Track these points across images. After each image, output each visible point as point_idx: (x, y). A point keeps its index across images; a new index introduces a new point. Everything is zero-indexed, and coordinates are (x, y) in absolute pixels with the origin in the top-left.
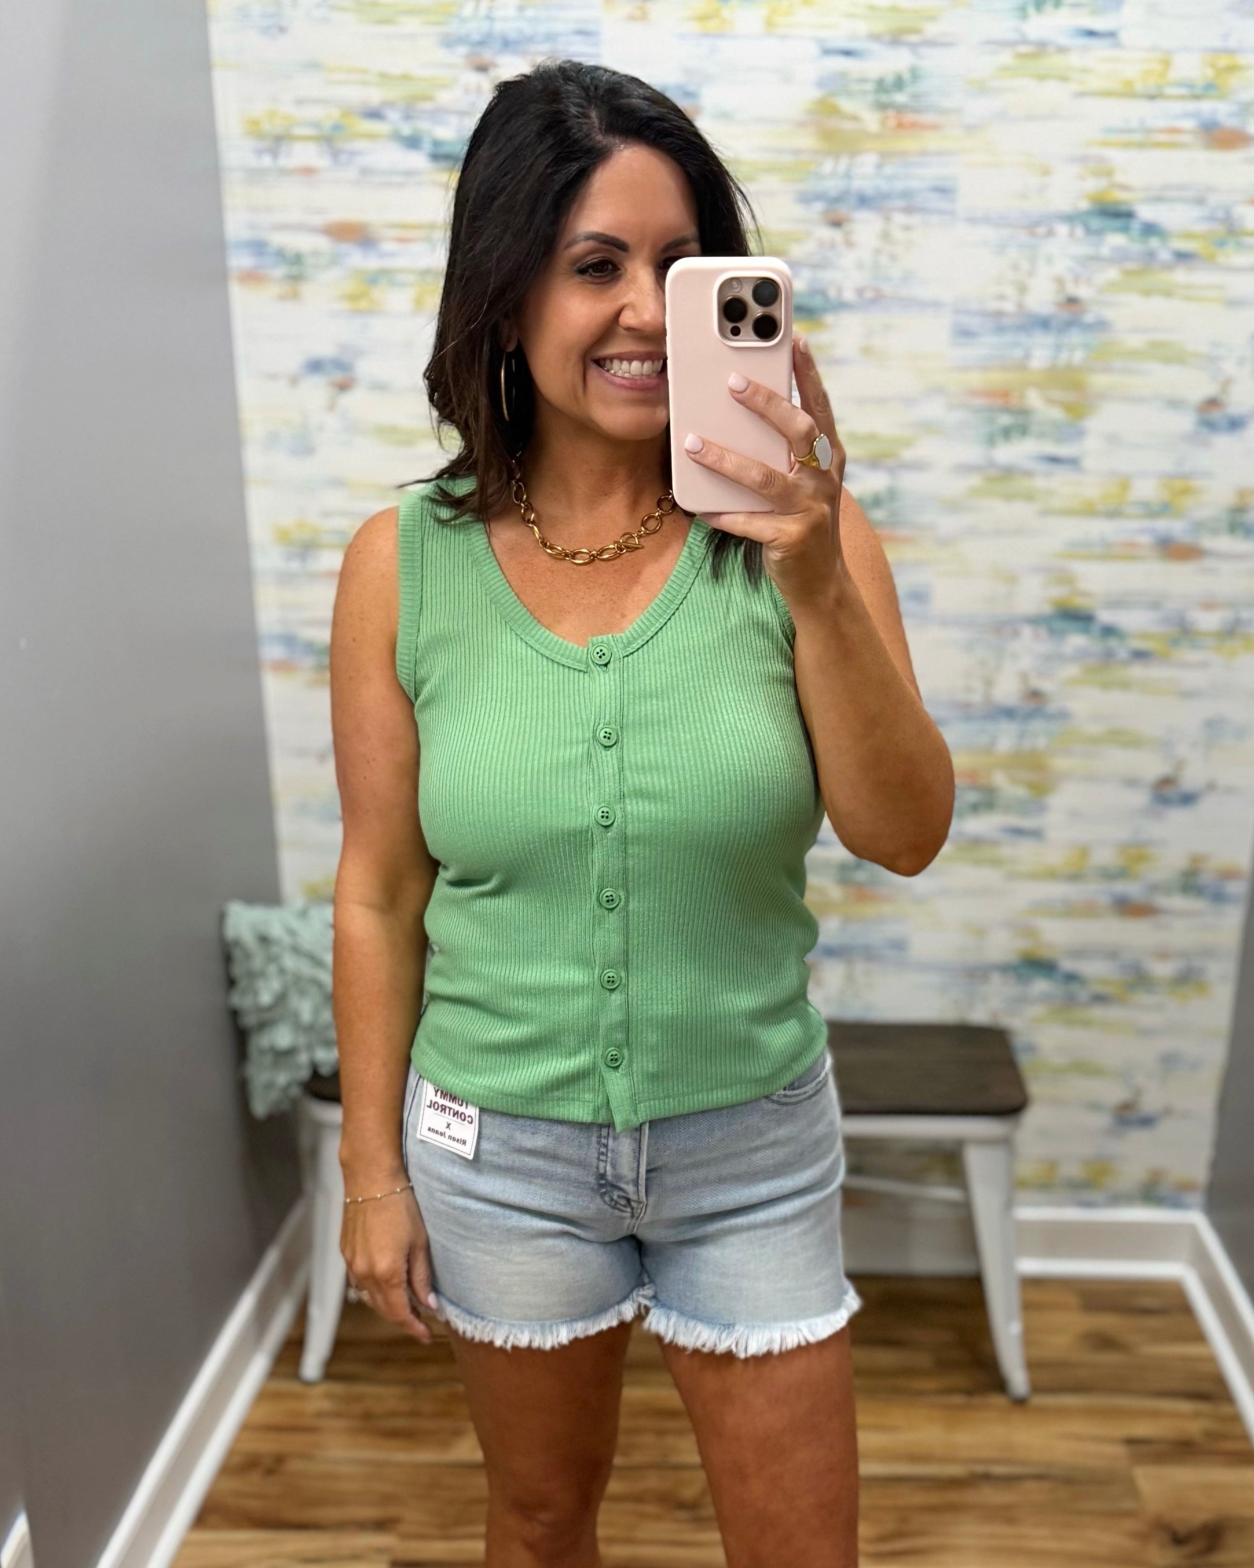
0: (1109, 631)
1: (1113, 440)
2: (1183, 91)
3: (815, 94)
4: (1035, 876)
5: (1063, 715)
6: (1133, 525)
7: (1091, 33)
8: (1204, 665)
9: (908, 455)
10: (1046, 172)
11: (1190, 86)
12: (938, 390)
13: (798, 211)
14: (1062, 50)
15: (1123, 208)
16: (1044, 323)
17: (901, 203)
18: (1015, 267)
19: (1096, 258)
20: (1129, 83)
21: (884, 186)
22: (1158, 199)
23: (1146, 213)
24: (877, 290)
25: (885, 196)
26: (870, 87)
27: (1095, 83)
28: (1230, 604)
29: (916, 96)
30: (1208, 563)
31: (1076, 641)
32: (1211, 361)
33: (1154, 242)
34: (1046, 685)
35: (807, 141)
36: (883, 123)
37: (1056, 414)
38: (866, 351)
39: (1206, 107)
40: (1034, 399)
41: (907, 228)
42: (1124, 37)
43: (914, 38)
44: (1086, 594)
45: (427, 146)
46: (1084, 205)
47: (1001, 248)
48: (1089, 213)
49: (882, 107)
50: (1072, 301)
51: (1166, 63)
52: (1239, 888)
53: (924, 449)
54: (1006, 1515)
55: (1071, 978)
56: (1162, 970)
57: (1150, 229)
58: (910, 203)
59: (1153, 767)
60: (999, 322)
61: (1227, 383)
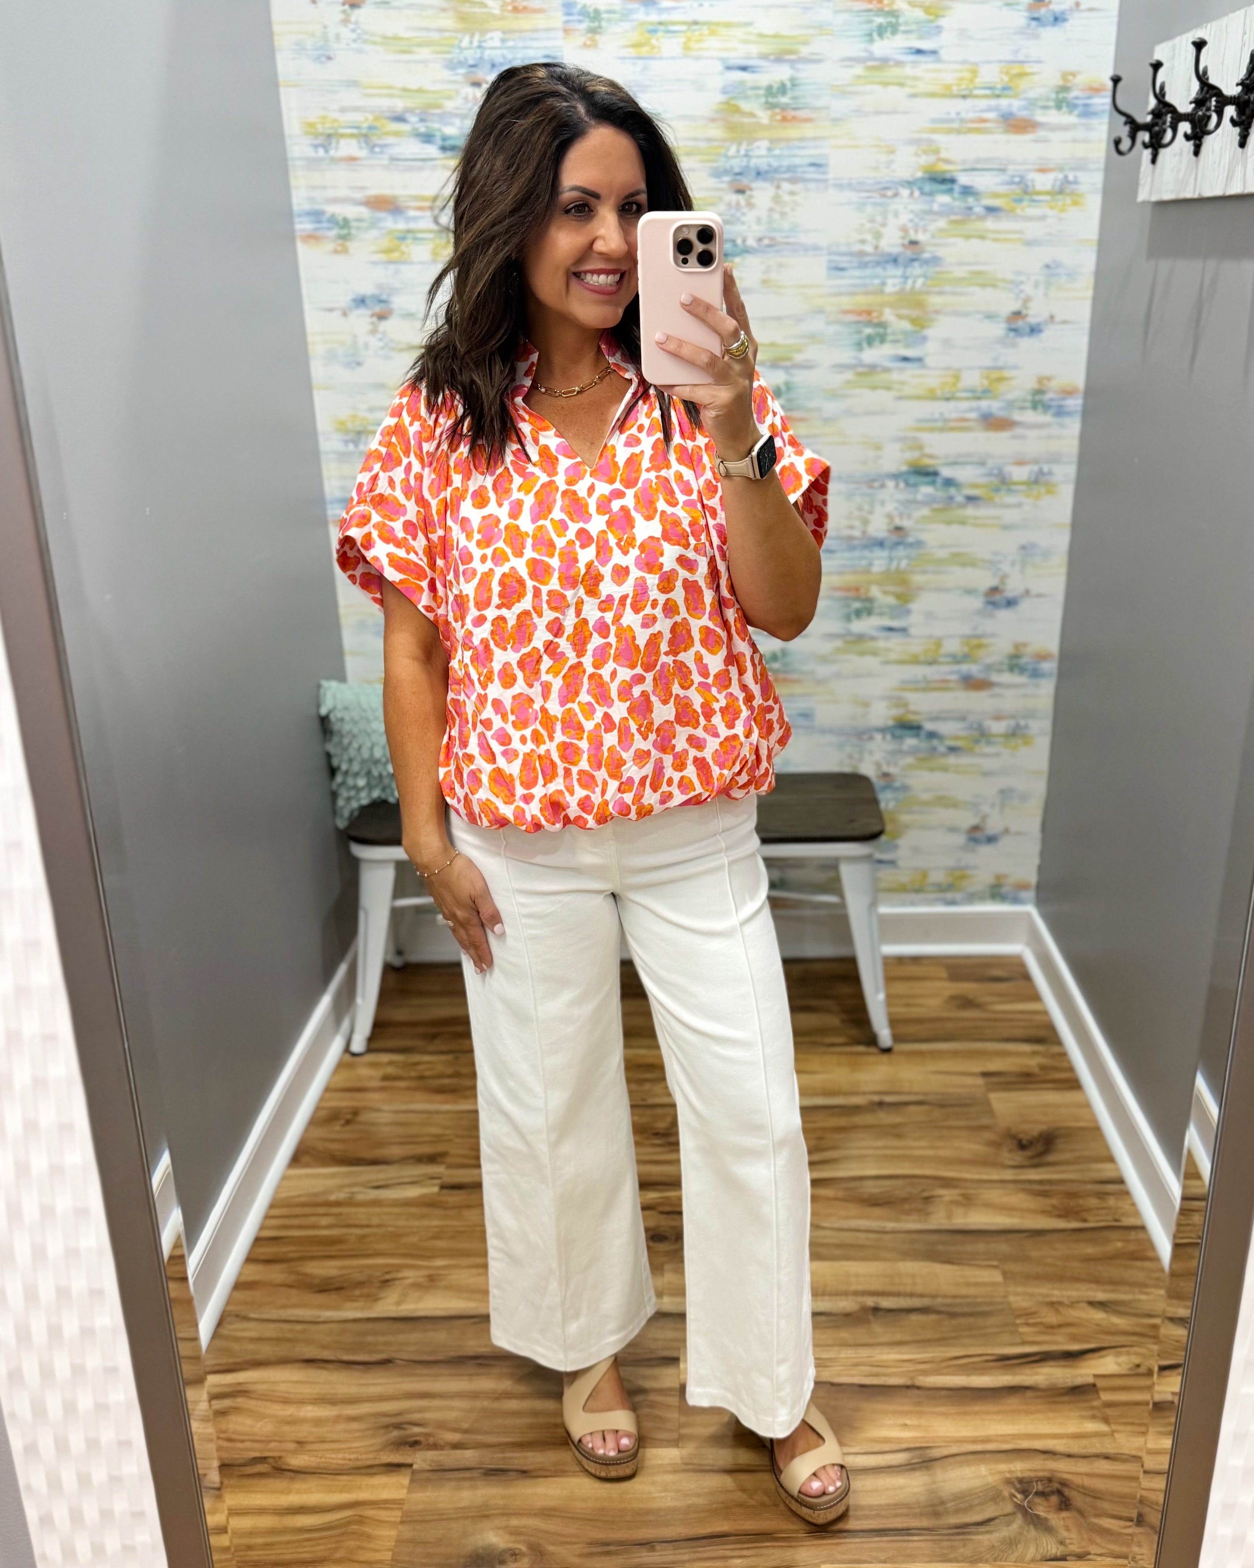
0: (949, 483)
1: (947, 343)
2: (988, 92)
3: (722, 98)
4: (902, 662)
5: (919, 544)
6: (965, 405)
7: (919, 52)
8: (1019, 505)
9: (799, 358)
10: (891, 151)
11: (992, 88)
12: (819, 311)
13: (712, 182)
14: (899, 64)
15: (948, 176)
16: (895, 260)
17: (787, 176)
18: (872, 220)
19: (930, 212)
20: (948, 87)
21: (775, 164)
22: (973, 170)
23: (964, 179)
24: (772, 239)
25: (776, 170)
26: (762, 92)
27: (922, 87)
28: (1036, 462)
29: (794, 98)
30: (1019, 431)
31: (926, 490)
32: (1015, 285)
33: (971, 200)
34: (905, 523)
35: (716, 132)
36: (772, 118)
37: (906, 325)
38: (765, 282)
39: (1004, 102)
40: (888, 315)
41: (792, 193)
42: (943, 54)
43: (793, 57)
44: (931, 456)
45: (440, 142)
46: (919, 174)
47: (861, 206)
48: (923, 179)
49: (771, 106)
50: (913, 243)
51: (974, 73)
52: (1050, 666)
53: (811, 353)
54: (895, 1132)
55: (932, 735)
56: (998, 727)
57: (967, 191)
58: (794, 175)
59: (985, 580)
60: (862, 260)
61: (1027, 300)
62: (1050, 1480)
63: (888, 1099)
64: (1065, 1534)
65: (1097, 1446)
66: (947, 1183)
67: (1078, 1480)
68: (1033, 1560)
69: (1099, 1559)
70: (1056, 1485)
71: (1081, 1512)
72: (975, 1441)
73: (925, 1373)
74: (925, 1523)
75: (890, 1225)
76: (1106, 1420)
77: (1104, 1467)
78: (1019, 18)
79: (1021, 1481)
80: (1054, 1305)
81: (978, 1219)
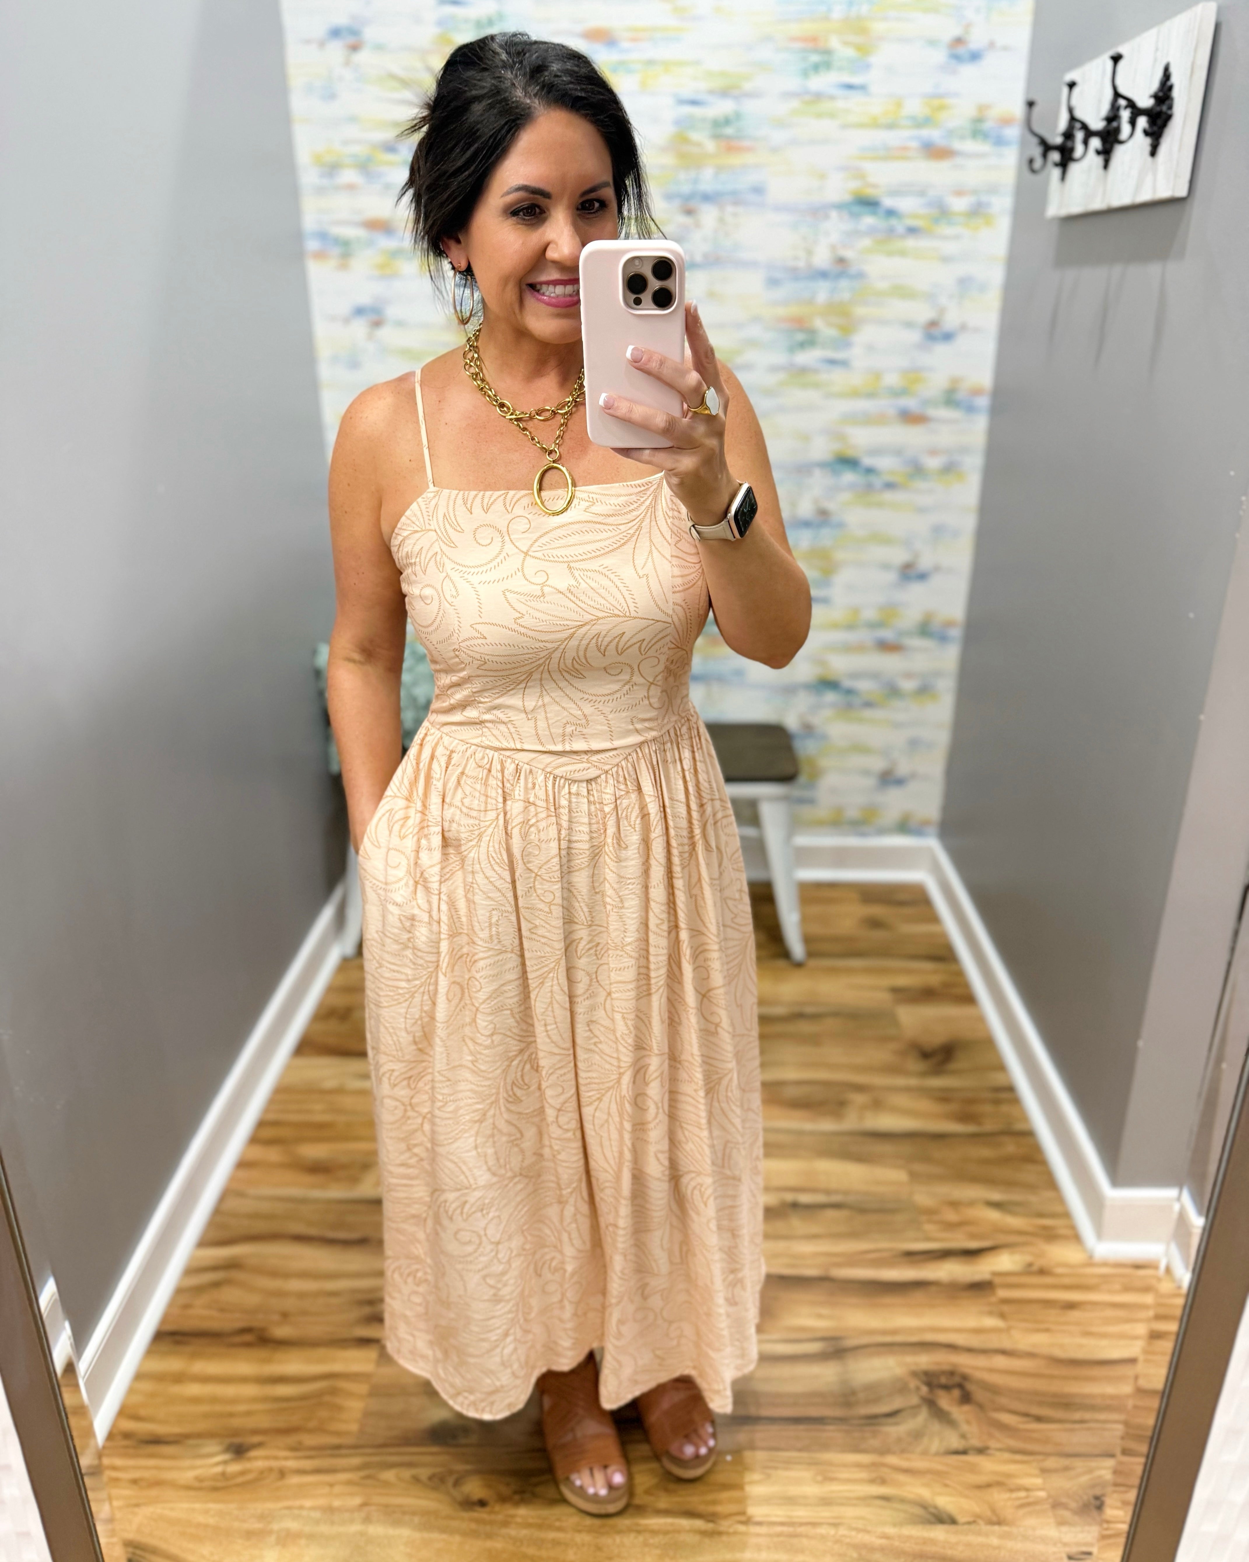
0: (870, 471)
1: (870, 348)
2: (910, 123)
3: (673, 129)
4: (825, 627)
5: (841, 525)
6: (884, 402)
7: (849, 87)
8: (931, 491)
9: (740, 360)
10: (823, 176)
11: (913, 118)
12: (756, 319)
14: (832, 98)
15: (873, 199)
16: (823, 275)
17: (731, 199)
18: (805, 239)
19: (857, 232)
20: (875, 118)
21: (721, 188)
22: (895, 193)
23: (888, 202)
24: (716, 255)
25: (721, 194)
26: (710, 124)
27: (853, 119)
28: (948, 452)
29: (738, 129)
30: (932, 426)
31: (849, 477)
32: (930, 297)
33: (894, 222)
34: (830, 506)
35: (670, 158)
36: (718, 147)
37: (833, 332)
39: (925, 133)
40: (819, 323)
41: (735, 215)
42: (872, 88)
43: (736, 92)
44: (854, 447)
46: (847, 197)
47: (795, 227)
48: (851, 203)
49: (716, 137)
50: (841, 261)
51: (899, 105)
52: (956, 633)
53: (751, 356)
54: (814, 1040)
55: (849, 692)
56: (908, 685)
57: (891, 213)
58: (736, 198)
59: (899, 556)
60: (795, 274)
61: (942, 311)
62: (952, 1373)
63: (809, 1010)
64: (965, 1427)
65: (995, 1342)
66: (860, 1088)
67: (978, 1375)
68: (937, 1454)
69: (998, 1454)
70: (957, 1379)
71: (981, 1406)
72: (884, 1332)
73: (839, 1265)
74: (838, 1412)
75: (808, 1126)
76: (1002, 1316)
77: (1001, 1362)
78: (940, 56)
79: (926, 1373)
80: (954, 1205)
81: (887, 1122)
